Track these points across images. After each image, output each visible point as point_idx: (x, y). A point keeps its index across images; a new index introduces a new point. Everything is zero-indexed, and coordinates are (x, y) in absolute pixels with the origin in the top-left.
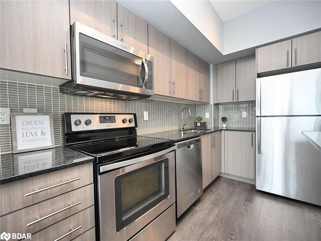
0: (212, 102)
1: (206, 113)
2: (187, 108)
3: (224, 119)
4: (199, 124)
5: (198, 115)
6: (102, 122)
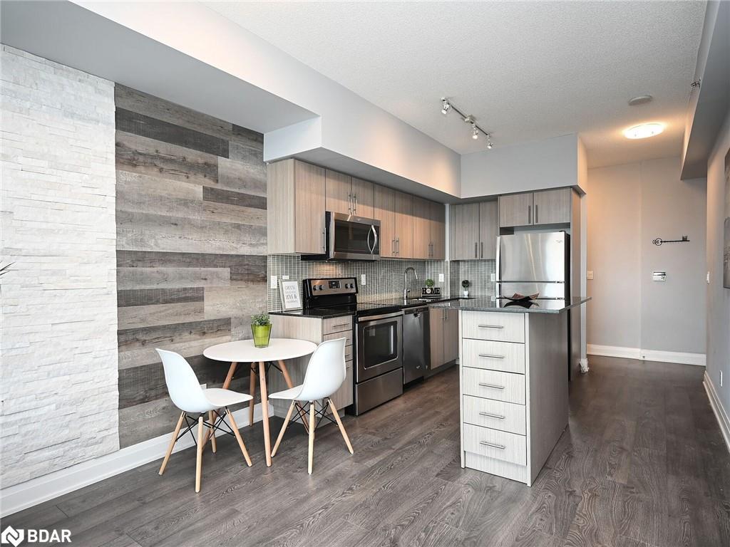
0: (447, 259)
1: (440, 275)
2: (412, 269)
3: (466, 284)
4: (429, 291)
5: (428, 277)
6: (330, 287)
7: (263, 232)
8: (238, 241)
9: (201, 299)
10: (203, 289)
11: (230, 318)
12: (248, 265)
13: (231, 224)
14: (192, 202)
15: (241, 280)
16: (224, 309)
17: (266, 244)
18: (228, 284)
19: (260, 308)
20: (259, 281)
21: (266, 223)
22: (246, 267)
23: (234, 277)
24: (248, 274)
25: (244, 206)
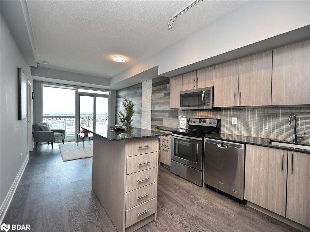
6: (199, 122)
9: (163, 121)
10: (163, 118)
14: (162, 98)
16: (167, 124)
18: (168, 118)
20: (175, 118)
23: (170, 116)
24: (173, 115)
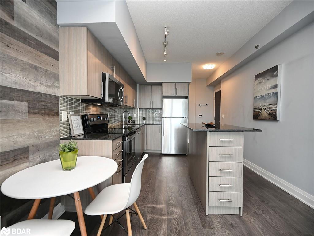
0: (138, 108)
1: (134, 114)
2: (127, 111)
3: (144, 118)
6: (97, 120)
7: (56, 78)
8: (36, 80)
11: (28, 147)
12: (44, 101)
13: (29, 64)
15: (39, 113)
16: (21, 139)
17: (59, 87)
18: (25, 117)
19: (54, 136)
20: (54, 115)
21: (59, 71)
22: (43, 103)
23: (32, 111)
24: (44, 109)
25: (41, 52)
